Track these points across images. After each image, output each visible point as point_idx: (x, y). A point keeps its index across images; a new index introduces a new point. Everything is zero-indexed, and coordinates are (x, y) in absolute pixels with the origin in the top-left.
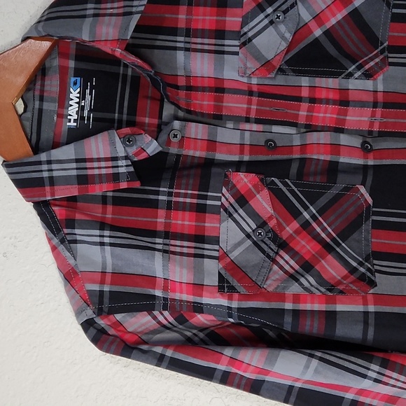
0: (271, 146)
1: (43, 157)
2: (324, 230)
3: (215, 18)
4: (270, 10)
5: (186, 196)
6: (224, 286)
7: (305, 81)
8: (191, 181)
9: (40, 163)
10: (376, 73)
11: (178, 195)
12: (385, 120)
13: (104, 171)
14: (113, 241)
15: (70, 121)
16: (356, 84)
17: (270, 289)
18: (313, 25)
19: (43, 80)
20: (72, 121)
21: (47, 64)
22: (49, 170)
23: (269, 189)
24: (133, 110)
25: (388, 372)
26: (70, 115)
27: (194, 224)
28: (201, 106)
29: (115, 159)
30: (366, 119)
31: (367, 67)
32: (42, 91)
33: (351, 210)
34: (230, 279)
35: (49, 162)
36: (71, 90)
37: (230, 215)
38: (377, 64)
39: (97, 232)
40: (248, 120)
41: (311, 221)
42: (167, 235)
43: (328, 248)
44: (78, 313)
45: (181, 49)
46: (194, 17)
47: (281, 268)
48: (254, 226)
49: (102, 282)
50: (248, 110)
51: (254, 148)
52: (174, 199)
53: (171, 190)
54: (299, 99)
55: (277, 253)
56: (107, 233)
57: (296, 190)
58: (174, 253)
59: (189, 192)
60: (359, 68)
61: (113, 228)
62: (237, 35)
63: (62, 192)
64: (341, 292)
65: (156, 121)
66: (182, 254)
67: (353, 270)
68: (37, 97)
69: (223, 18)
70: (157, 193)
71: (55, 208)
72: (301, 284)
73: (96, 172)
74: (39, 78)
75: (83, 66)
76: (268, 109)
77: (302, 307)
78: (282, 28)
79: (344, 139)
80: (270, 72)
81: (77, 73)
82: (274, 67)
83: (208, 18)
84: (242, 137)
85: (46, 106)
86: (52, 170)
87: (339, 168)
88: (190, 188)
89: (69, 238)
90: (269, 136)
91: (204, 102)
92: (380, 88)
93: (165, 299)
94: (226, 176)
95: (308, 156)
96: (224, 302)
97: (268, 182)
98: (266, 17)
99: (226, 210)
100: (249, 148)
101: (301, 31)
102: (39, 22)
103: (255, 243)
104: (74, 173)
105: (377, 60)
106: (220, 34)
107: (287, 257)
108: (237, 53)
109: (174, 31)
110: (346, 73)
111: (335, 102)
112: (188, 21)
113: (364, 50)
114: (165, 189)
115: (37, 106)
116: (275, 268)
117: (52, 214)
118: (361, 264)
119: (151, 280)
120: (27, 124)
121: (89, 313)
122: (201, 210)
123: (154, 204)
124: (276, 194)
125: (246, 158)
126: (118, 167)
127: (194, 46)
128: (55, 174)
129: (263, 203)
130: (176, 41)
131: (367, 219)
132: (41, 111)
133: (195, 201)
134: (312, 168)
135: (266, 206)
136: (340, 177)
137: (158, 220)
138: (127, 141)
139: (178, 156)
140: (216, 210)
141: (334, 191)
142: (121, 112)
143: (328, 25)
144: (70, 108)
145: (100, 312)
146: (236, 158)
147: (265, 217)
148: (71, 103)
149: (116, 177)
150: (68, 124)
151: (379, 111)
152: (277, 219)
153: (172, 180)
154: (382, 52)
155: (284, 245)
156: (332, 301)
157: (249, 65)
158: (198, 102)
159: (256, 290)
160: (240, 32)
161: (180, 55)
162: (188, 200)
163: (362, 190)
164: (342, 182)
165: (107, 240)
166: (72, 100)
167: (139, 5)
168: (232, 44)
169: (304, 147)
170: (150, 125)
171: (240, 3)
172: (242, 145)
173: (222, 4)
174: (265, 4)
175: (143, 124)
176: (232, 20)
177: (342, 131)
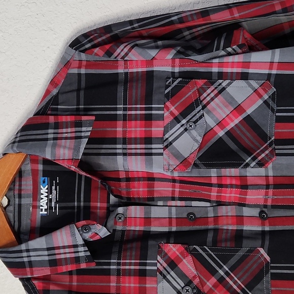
0: (192, 218)
1: (23, 247)
2: (235, 282)
3: (144, 129)
4: (184, 121)
5: (130, 264)
7: (213, 172)
8: (134, 253)
9: (21, 251)
10: (267, 162)
11: (125, 264)
12: (276, 197)
13: (68, 256)
15: (42, 210)
16: (253, 172)
18: (217, 129)
19: (20, 181)
20: (44, 210)
21: (23, 169)
22: (28, 257)
23: (193, 255)
24: (88, 199)
26: (42, 206)
27: (138, 285)
28: (138, 192)
29: (76, 246)
30: (262, 197)
31: (260, 158)
32: (20, 190)
33: (255, 266)
35: (28, 251)
36: (42, 187)
37: (165, 277)
38: (267, 155)
40: (173, 199)
41: (225, 276)
45: (120, 154)
46: (128, 129)
48: (183, 285)
50: (173, 192)
51: (179, 221)
52: (122, 267)
53: (119, 261)
54: (211, 185)
57: (212, 254)
59: (133, 261)
60: (254, 159)
62: (162, 140)
63: (39, 272)
65: (105, 205)
68: (17, 196)
69: (150, 129)
70: (109, 264)
71: (35, 282)
73: (63, 256)
74: (17, 179)
75: (49, 168)
76: (188, 191)
78: (194, 133)
79: (247, 212)
80: (187, 166)
81: (45, 173)
82: (190, 164)
83: (138, 129)
84: (170, 212)
85: (23, 201)
86: (30, 256)
87: (244, 234)
88: (133, 258)
90: (190, 210)
91: (140, 190)
92: (271, 173)
94: (159, 247)
95: (220, 227)
97: (191, 249)
98: (182, 126)
99: (161, 273)
100: (175, 221)
101: (209, 133)
104: (47, 258)
105: (267, 152)
106: (148, 140)
109: (114, 141)
110: (244, 164)
111: (237, 186)
112: (124, 132)
113: (257, 144)
114: (115, 261)
115: (17, 202)
117: (32, 285)
120: (11, 215)
122: (142, 274)
123: (108, 273)
124: (198, 258)
125: (174, 229)
126: (78, 252)
127: (129, 151)
128: (33, 259)
129: (188, 265)
130: (116, 149)
131: (267, 272)
132: (20, 205)
133: (138, 267)
134: (224, 236)
135: (191, 268)
136: (245, 242)
137: (111, 284)
138: (84, 230)
139: (123, 232)
140: (153, 274)
141: (241, 253)
142: (79, 201)
143: (228, 128)
144: (41, 201)
146: (166, 229)
147: (191, 277)
148: (42, 196)
149: (77, 260)
150: (41, 213)
151: (271, 191)
152: (199, 277)
153: (120, 252)
154: (270, 145)
157: (171, 163)
158: (135, 190)
160: (163, 138)
161: (120, 159)
162: (132, 267)
163: (262, 251)
164: (247, 245)
166: (42, 194)
167: (87, 131)
168: (157, 147)
169: (216, 219)
170: (101, 208)
171: (161, 117)
172: (170, 218)
173: (148, 118)
174: (180, 118)
175: (96, 208)
176: (157, 130)
177: (244, 205)
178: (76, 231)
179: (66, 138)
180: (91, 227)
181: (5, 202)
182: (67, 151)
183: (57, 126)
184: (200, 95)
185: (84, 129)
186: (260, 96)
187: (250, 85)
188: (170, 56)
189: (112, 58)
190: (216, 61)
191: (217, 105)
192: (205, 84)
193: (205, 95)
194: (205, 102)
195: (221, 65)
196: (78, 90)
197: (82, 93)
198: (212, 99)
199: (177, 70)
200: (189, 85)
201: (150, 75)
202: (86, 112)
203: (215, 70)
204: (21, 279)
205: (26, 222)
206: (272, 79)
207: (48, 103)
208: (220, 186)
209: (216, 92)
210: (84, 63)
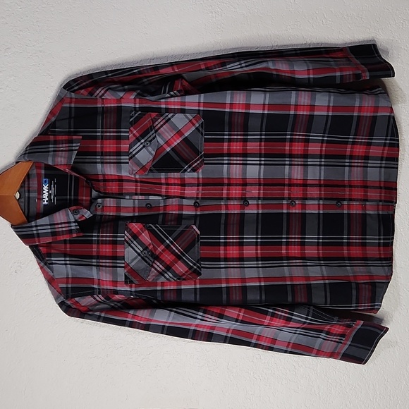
0: (149, 207)
1: (33, 224)
2: (177, 248)
3: (115, 146)
4: (143, 141)
5: (106, 236)
6: (128, 281)
7: (163, 175)
8: (109, 229)
9: (32, 227)
10: (198, 168)
11: (102, 236)
12: (204, 192)
13: (64, 229)
14: (71, 262)
16: (189, 175)
17: (150, 281)
18: (165, 146)
19: (29, 181)
20: (45, 201)
21: (30, 173)
22: (36, 230)
23: (148, 230)
24: (76, 194)
25: (206, 315)
26: (44, 198)
27: (111, 250)
28: (112, 189)
29: (69, 223)
30: (195, 192)
31: (194, 166)
32: (29, 187)
33: (190, 237)
34: (130, 277)
35: (36, 226)
36: (44, 185)
37: (130, 245)
38: (198, 164)
39: (63, 259)
40: (136, 194)
41: (170, 244)
42: (98, 257)
43: (179, 258)
44: (56, 299)
45: (99, 163)
46: (105, 146)
47: (156, 269)
48: (142, 250)
49: (67, 283)
50: (136, 189)
51: (140, 209)
52: (101, 239)
53: (99, 234)
54: (161, 184)
55: (154, 262)
56: (68, 259)
57: (162, 229)
58: (102, 266)
59: (108, 235)
60: (189, 167)
61: (71, 256)
62: (127, 153)
63: (44, 240)
64: (184, 279)
65: (89, 198)
66: (106, 266)
67: (191, 268)
68: (27, 191)
69: (120, 146)
70: (92, 236)
71: (41, 248)
72: (165, 277)
73: (60, 229)
74: (27, 180)
75: (49, 172)
76: (146, 188)
77: (165, 288)
78: (150, 149)
79: (185, 202)
80: (145, 171)
81: (46, 176)
82: (147, 169)
83: (112, 146)
84: (134, 203)
85: (31, 195)
86: (38, 230)
87: (183, 217)
88: (108, 232)
89: (49, 262)
90: (148, 202)
91: (113, 187)
92: (201, 176)
93: (99, 289)
94: (126, 225)
95: (167, 212)
96: (128, 289)
97: (148, 227)
98: (141, 144)
99: (127, 242)
100: (137, 209)
101: (160, 149)
102: (25, 154)
103: (142, 258)
104: (50, 231)
105: (198, 162)
106: (118, 153)
107: (158, 264)
108: (128, 163)
109: (95, 153)
110: (183, 170)
111: (178, 185)
112: (102, 148)
113: (192, 156)
114: (96, 234)
115: (27, 195)
116: (153, 269)
117: (39, 250)
118: (194, 264)
119: (92, 280)
120: (22, 204)
121: (62, 298)
122: (115, 243)
123: (91, 242)
124: (152, 232)
125: (137, 214)
126: (71, 226)
127: (105, 161)
128: (40, 232)
129: (146, 237)
130: (96, 159)
131: (198, 241)
132: (29, 197)
133: (111, 239)
134: (170, 218)
135: (147, 239)
136: (183, 222)
137: (93, 250)
138: (75, 212)
139: (101, 216)
140: (122, 243)
141: (180, 229)
142: (70, 195)
143: (173, 146)
144: (44, 195)
145: (67, 298)
146: (131, 215)
147: (147, 244)
148: (44, 192)
149: (70, 232)
150: (44, 203)
151: (200, 188)
152: (153, 245)
153: (99, 229)
154: (201, 157)
155: (157, 258)
156: (179, 284)
157: (134, 169)
158: (110, 187)
159: (143, 282)
161: (99, 166)
162: (108, 239)
163: (195, 227)
164: (185, 223)
165: (68, 262)
166: (45, 190)
167: (76, 146)
168: (124, 158)
169: (165, 207)
170: (86, 200)
171: (127, 138)
172: (134, 207)
173: (119, 138)
174: (140, 138)
175: (83, 200)
176: (124, 146)
177: (184, 198)
178: (70, 213)
179: (62, 151)
180: (80, 210)
181: (18, 196)
182: (63, 159)
183: (56, 142)
184: (153, 123)
185: (74, 145)
186: (194, 125)
187: (187, 117)
188: (133, 97)
189: (93, 97)
190: (163, 100)
191: (165, 130)
192: (157, 115)
193: (157, 123)
194: (157, 128)
195: (167, 103)
196: (70, 118)
197: (72, 121)
198: (162, 126)
199: (137, 106)
200: (146, 116)
201: (119, 110)
202: (75, 133)
203: (163, 106)
204: (30, 247)
205: (33, 210)
206: (201, 114)
207: (48, 127)
208: (167, 184)
209: (164, 121)
210: (74, 100)
